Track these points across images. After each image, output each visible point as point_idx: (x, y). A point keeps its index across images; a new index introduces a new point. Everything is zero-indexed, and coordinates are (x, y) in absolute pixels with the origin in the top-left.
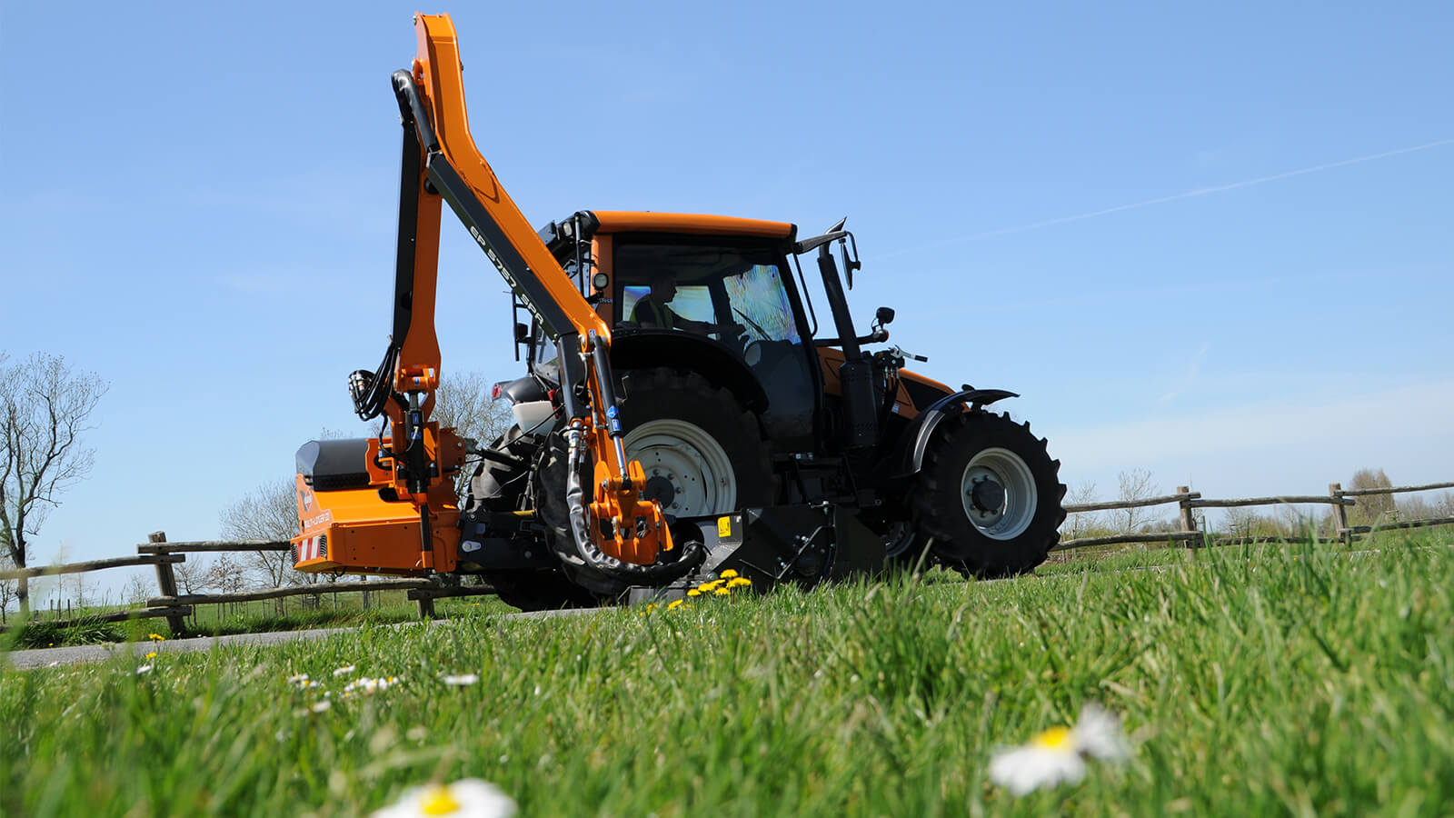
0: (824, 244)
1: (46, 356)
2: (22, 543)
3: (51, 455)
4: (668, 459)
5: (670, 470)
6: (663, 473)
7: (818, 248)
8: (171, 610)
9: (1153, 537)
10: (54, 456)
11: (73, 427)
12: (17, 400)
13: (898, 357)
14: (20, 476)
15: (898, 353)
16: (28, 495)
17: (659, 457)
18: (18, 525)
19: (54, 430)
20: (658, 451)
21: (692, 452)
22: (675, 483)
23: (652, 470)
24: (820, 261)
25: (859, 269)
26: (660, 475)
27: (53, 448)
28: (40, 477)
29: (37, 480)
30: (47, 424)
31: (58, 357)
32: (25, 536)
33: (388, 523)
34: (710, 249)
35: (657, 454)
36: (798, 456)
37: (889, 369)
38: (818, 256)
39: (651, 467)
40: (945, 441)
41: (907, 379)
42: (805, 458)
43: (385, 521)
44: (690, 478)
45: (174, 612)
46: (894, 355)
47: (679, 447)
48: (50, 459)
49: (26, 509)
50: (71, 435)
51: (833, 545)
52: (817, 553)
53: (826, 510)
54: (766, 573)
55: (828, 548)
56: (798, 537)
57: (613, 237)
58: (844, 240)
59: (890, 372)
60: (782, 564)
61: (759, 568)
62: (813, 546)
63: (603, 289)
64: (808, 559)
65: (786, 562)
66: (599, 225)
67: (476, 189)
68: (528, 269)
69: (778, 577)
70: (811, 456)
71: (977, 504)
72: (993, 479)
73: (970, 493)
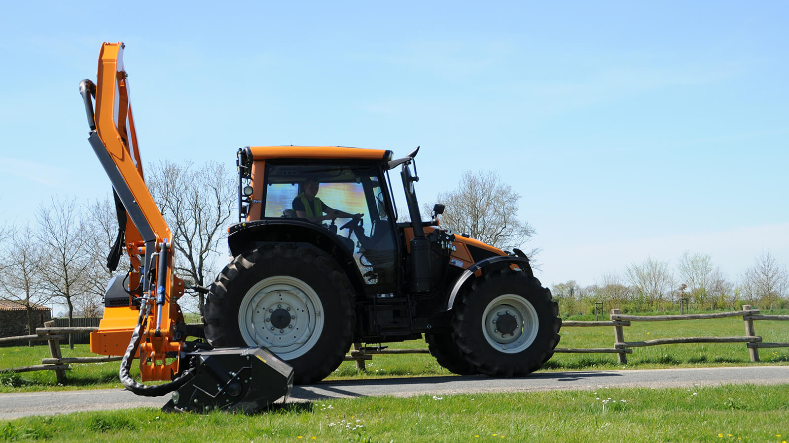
0: (406, 162)
1: (215, 163)
2: (202, 277)
3: (218, 224)
4: (286, 298)
5: (288, 305)
6: (284, 307)
7: (401, 164)
8: (57, 367)
9: (719, 340)
10: (220, 224)
11: (231, 206)
12: (200, 190)
13: (450, 234)
14: (200, 236)
15: (450, 232)
16: (204, 249)
17: (281, 297)
18: (199, 265)
19: (219, 208)
20: (281, 294)
21: (301, 295)
22: (291, 313)
23: (277, 305)
24: (402, 173)
25: (417, 181)
26: (282, 308)
27: (219, 219)
28: (212, 237)
29: (210, 239)
30: (216, 205)
31: (221, 164)
32: (204, 273)
33: (127, 331)
35: (280, 295)
36: (383, 296)
37: (445, 242)
38: (401, 171)
39: (276, 303)
40: (472, 289)
41: (470, 246)
42: (388, 296)
44: (301, 309)
45: (58, 368)
46: (448, 233)
47: (292, 292)
48: (217, 226)
49: (204, 256)
50: (230, 212)
51: (250, 378)
52: (241, 383)
53: (248, 357)
54: (207, 393)
55: (249, 380)
56: (230, 373)
57: (266, 162)
58: (410, 163)
59: (445, 245)
60: (219, 388)
61: (203, 391)
62: (239, 378)
63: (250, 195)
64: (234, 386)
65: (221, 388)
66: (253, 156)
67: (111, 153)
68: (134, 202)
69: (214, 397)
70: (392, 295)
71: (498, 329)
72: (512, 313)
73: (495, 322)
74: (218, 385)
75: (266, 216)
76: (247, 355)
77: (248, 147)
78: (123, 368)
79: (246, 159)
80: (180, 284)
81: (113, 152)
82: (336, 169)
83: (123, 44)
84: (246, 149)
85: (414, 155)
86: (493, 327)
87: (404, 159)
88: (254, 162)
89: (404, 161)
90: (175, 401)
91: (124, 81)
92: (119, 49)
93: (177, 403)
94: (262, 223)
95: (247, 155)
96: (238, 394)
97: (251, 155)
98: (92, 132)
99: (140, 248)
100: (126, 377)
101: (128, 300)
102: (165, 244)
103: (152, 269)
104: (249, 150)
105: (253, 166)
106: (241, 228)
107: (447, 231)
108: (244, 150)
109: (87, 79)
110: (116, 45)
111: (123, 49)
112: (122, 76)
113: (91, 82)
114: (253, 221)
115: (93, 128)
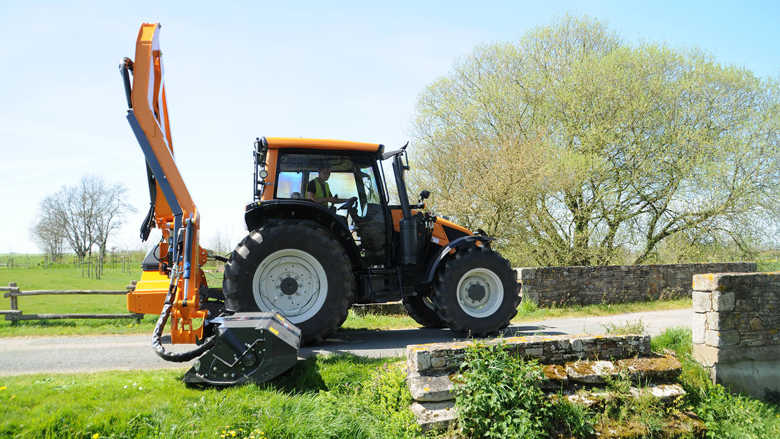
0: (397, 155)
7: (393, 156)
13: (433, 216)
15: (433, 214)
21: (306, 264)
23: (287, 274)
24: (393, 164)
25: (408, 170)
26: (291, 277)
33: (158, 293)
34: (335, 157)
36: (376, 267)
37: (428, 222)
38: (393, 161)
39: (286, 272)
42: (379, 267)
43: (157, 291)
46: (431, 215)
51: (264, 350)
52: (255, 354)
53: (262, 331)
54: (225, 363)
55: (262, 351)
56: (246, 344)
57: (279, 151)
58: (402, 155)
59: (428, 225)
60: (236, 358)
61: (222, 360)
62: (253, 350)
63: (265, 178)
64: (249, 357)
65: (238, 358)
66: (268, 144)
67: (145, 131)
68: (165, 177)
69: (231, 366)
70: (383, 267)
71: (470, 296)
72: (482, 284)
73: (467, 290)
74: (235, 355)
75: (277, 197)
76: (261, 329)
77: (264, 138)
78: (155, 335)
79: (263, 147)
80: (203, 253)
81: (147, 130)
82: (337, 159)
83: (159, 24)
84: (263, 139)
85: (405, 148)
86: (466, 294)
87: (396, 152)
88: (268, 150)
89: (397, 153)
90: (197, 368)
91: (159, 59)
92: (156, 28)
93: (198, 370)
94: (275, 202)
95: (263, 144)
96: (253, 364)
97: (266, 144)
98: (130, 110)
99: (168, 223)
100: (157, 343)
101: (158, 266)
102: (190, 220)
103: (180, 242)
104: (265, 139)
105: (268, 154)
106: (256, 206)
107: (430, 213)
108: (261, 140)
109: (127, 58)
110: (153, 26)
111: (159, 28)
112: (157, 54)
113: (130, 59)
114: (267, 201)
115: (130, 106)
